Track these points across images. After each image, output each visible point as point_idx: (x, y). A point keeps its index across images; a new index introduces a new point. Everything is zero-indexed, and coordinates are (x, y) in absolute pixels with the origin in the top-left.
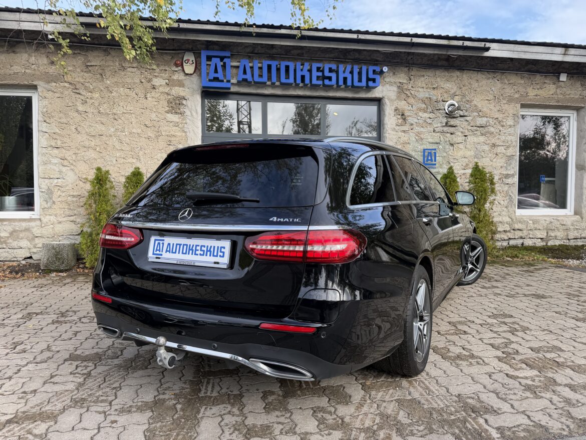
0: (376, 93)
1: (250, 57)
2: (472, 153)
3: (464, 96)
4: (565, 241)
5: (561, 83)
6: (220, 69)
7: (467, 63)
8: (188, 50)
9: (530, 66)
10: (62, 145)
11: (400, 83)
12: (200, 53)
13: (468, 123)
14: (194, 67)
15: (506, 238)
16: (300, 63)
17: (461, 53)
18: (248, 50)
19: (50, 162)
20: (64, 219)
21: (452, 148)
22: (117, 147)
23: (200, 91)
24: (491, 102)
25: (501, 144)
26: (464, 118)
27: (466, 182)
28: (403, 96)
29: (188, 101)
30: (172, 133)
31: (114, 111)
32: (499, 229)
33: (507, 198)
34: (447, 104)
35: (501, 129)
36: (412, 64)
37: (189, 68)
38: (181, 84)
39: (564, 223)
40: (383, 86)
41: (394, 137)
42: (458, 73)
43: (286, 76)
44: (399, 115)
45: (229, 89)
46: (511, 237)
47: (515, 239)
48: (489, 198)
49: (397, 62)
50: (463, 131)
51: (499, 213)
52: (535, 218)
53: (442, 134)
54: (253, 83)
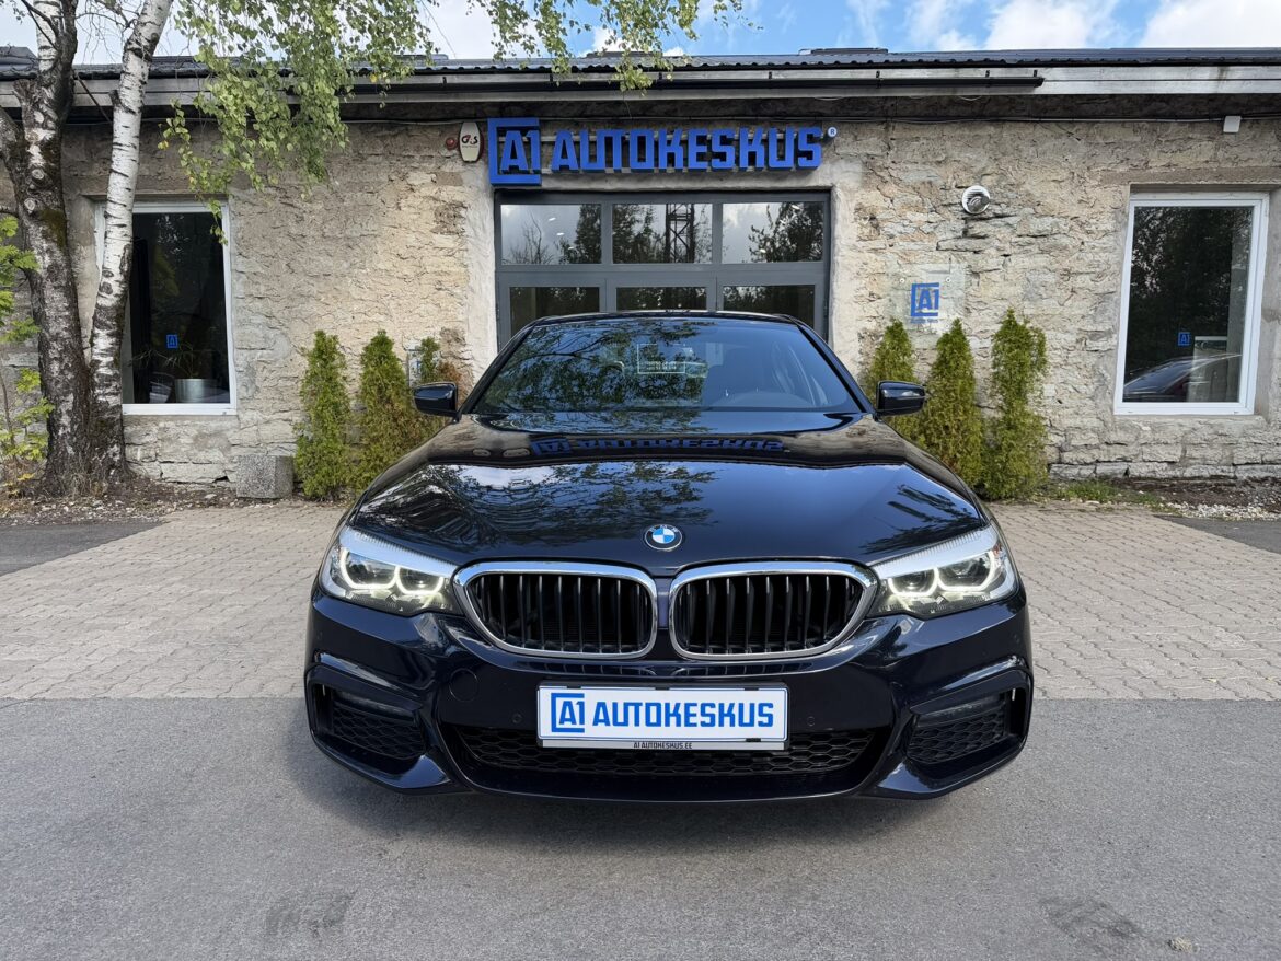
0: (818, 180)
1: (577, 124)
2: (1020, 290)
3: (1003, 175)
4: (1225, 468)
5: (1227, 137)
6: (520, 152)
7: (1013, 108)
8: (470, 118)
9: (1154, 106)
10: (268, 293)
11: (868, 155)
12: (489, 123)
13: (1009, 229)
14: (478, 149)
15: (1089, 460)
16: (667, 130)
17: (984, 92)
18: (575, 110)
19: (250, 323)
20: (275, 417)
21: (975, 280)
22: (355, 292)
23: (486, 191)
24: (1062, 184)
25: (1084, 270)
26: (1006, 219)
28: (874, 180)
29: (469, 210)
30: (444, 268)
31: (348, 233)
32: (1074, 442)
33: (1095, 379)
34: (966, 193)
35: (1085, 238)
36: (893, 118)
37: (470, 152)
38: (456, 180)
39: (1225, 431)
40: (833, 163)
41: (854, 262)
42: (991, 130)
44: (865, 219)
45: (539, 185)
46: (1102, 459)
47: (1110, 461)
49: (863, 116)
50: (1002, 245)
51: (1076, 409)
52: (1157, 421)
53: (955, 253)
54: (581, 172)
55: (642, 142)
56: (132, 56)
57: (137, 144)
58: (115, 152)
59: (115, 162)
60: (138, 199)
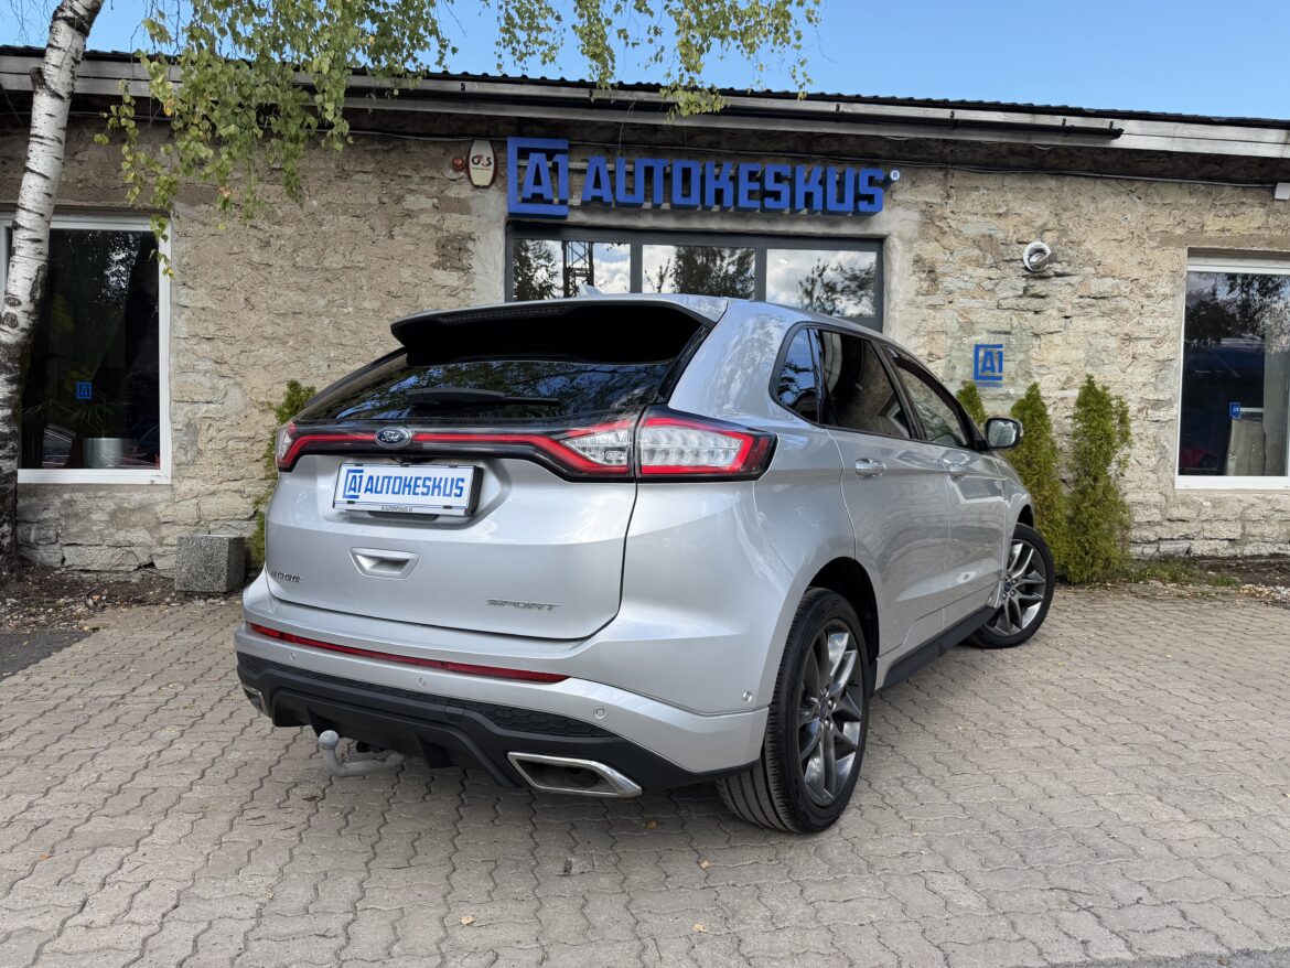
0: (876, 227)
1: (607, 150)
2: (1081, 354)
3: (1064, 231)
4: (1282, 546)
5: (1277, 204)
6: (545, 177)
7: (1072, 162)
8: (481, 136)
9: (1208, 168)
10: (219, 333)
11: (927, 203)
12: (505, 142)
13: (1070, 290)
14: (492, 172)
15: (1153, 538)
16: (714, 164)
17: (1058, 141)
18: (605, 135)
19: (194, 369)
20: (222, 487)
21: (1035, 342)
22: (330, 336)
23: (502, 223)
24: (1122, 244)
25: (1145, 335)
26: (1065, 278)
27: (1067, 417)
28: (933, 232)
29: (478, 242)
31: (327, 263)
32: (1137, 519)
33: (1156, 451)
34: (1028, 248)
36: (952, 164)
37: (482, 175)
38: (462, 207)
39: (1281, 507)
40: (888, 209)
41: (914, 318)
42: (1052, 183)
43: (683, 189)
44: (924, 271)
45: (565, 217)
46: (1165, 536)
47: (1172, 539)
48: (1116, 452)
49: (921, 160)
50: (1063, 306)
51: (1139, 483)
52: (1216, 496)
53: (1016, 312)
54: (613, 206)
55: (687, 173)
56: (62, 26)
57: (63, 138)
58: (31, 146)
59: (33, 159)
60: (59, 210)
